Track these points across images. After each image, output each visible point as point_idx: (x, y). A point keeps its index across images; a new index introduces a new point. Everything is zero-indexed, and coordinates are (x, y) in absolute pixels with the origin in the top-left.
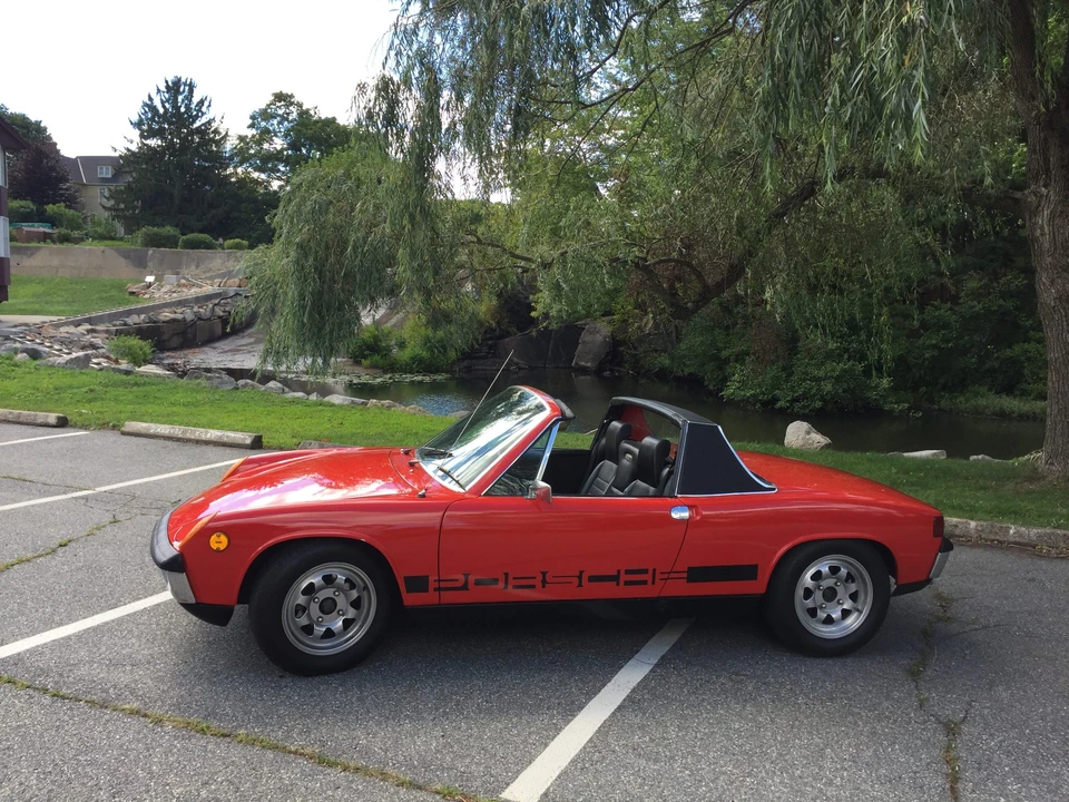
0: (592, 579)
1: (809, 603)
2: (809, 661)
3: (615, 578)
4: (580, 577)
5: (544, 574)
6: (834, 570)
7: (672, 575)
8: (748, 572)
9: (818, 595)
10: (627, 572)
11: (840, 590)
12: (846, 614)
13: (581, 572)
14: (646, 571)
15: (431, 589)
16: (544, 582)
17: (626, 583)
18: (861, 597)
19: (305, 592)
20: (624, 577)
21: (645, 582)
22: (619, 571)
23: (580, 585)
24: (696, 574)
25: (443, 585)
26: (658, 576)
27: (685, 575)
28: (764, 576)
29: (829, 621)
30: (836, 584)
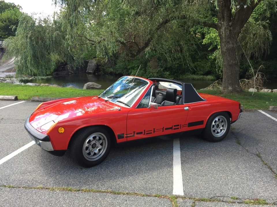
0: (166, 129)
1: (214, 129)
2: (214, 144)
3: (171, 128)
4: (163, 129)
5: (154, 129)
6: (219, 120)
7: (185, 126)
8: (201, 123)
9: (215, 127)
10: (175, 126)
11: (220, 125)
12: (221, 130)
13: (163, 128)
14: (178, 125)
15: (125, 137)
16: (154, 131)
17: (174, 129)
18: (224, 126)
19: (88, 143)
20: (174, 128)
21: (178, 128)
22: (172, 126)
23: (163, 131)
24: (190, 125)
25: (128, 135)
26: (181, 126)
27: (188, 125)
28: (205, 123)
29: (218, 133)
30: (219, 123)
